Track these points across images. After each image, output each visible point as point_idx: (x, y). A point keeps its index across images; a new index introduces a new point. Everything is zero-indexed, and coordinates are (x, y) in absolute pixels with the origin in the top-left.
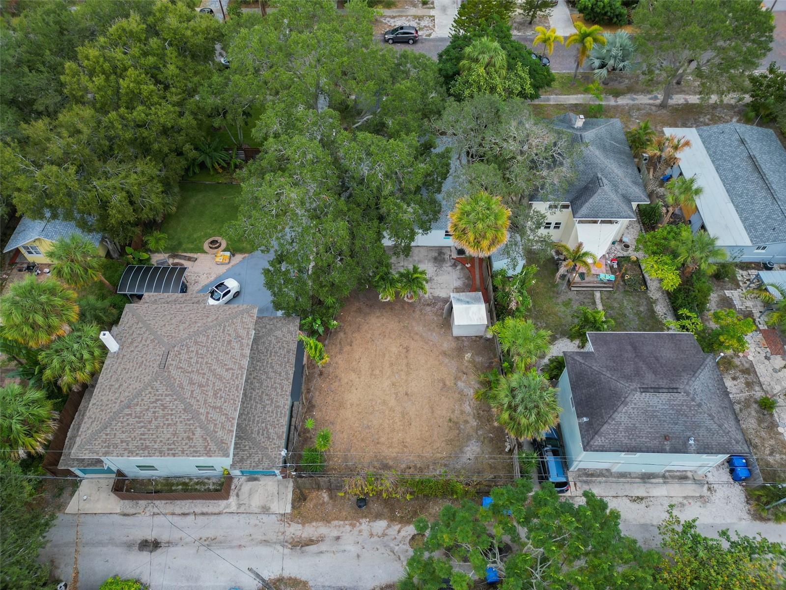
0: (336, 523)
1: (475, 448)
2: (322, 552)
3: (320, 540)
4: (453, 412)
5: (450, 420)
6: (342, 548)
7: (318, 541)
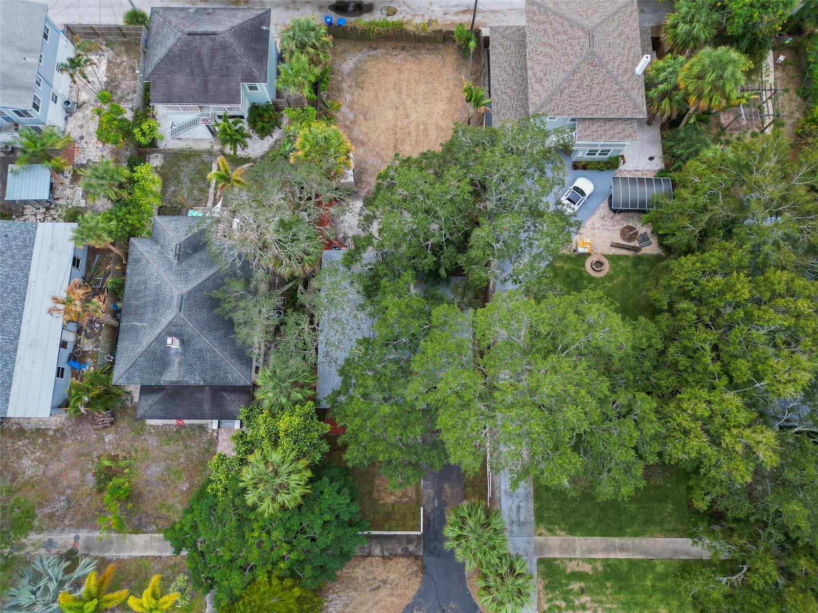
0: (447, 23)
1: (346, 67)
2: (456, 6)
3: (457, 13)
4: (359, 95)
5: (363, 88)
6: (442, 9)
7: (459, 12)
